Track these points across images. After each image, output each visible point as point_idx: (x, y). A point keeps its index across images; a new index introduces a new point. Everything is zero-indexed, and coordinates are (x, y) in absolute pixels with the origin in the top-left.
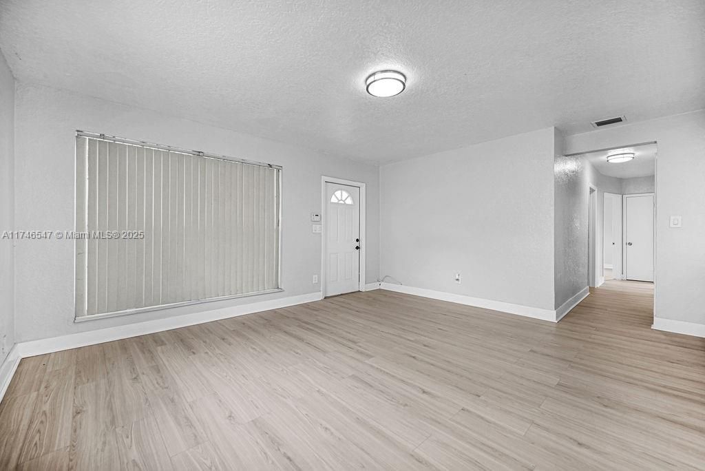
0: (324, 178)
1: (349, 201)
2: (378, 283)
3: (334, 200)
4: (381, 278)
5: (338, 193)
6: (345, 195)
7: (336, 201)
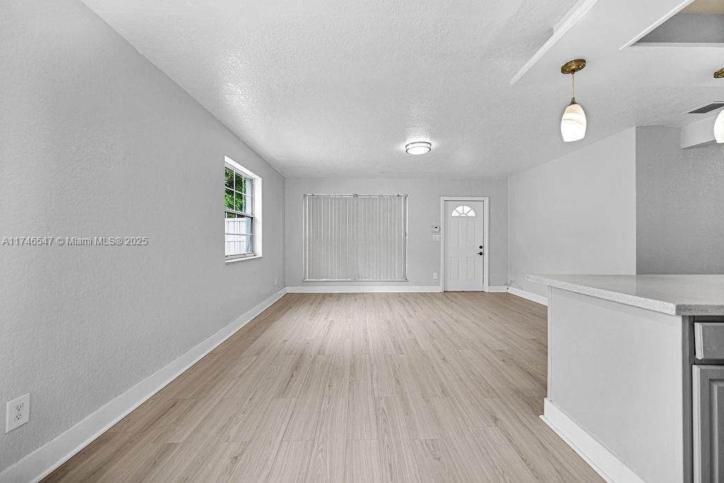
0: (443, 199)
1: (472, 214)
2: (506, 287)
3: (455, 214)
4: (509, 283)
5: (460, 209)
6: (467, 209)
7: (458, 215)
